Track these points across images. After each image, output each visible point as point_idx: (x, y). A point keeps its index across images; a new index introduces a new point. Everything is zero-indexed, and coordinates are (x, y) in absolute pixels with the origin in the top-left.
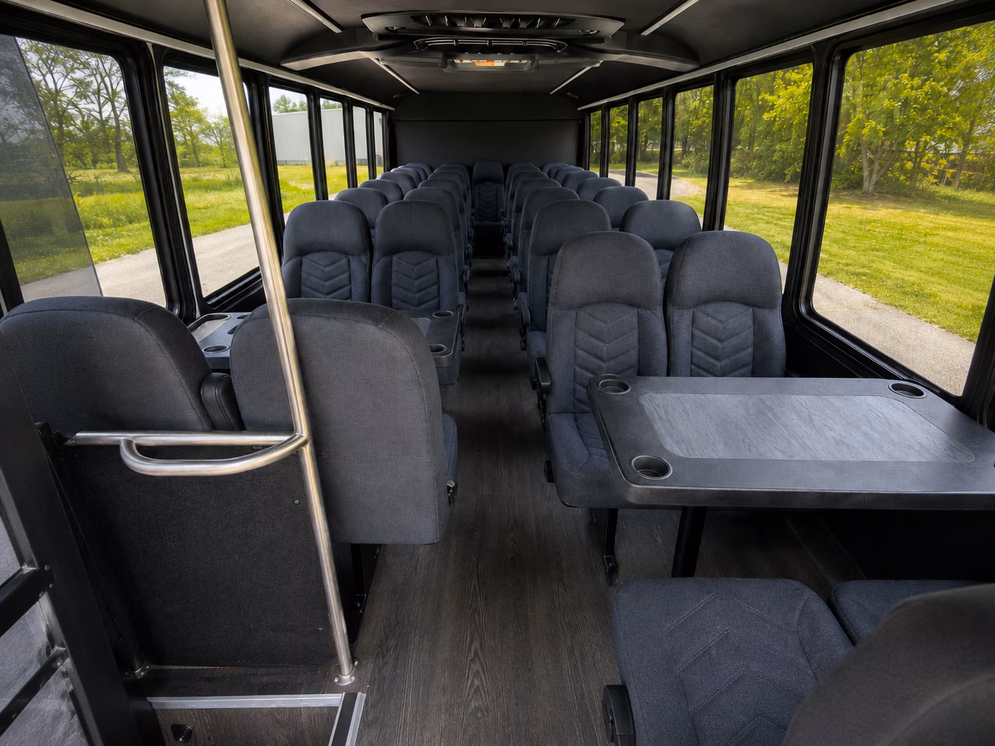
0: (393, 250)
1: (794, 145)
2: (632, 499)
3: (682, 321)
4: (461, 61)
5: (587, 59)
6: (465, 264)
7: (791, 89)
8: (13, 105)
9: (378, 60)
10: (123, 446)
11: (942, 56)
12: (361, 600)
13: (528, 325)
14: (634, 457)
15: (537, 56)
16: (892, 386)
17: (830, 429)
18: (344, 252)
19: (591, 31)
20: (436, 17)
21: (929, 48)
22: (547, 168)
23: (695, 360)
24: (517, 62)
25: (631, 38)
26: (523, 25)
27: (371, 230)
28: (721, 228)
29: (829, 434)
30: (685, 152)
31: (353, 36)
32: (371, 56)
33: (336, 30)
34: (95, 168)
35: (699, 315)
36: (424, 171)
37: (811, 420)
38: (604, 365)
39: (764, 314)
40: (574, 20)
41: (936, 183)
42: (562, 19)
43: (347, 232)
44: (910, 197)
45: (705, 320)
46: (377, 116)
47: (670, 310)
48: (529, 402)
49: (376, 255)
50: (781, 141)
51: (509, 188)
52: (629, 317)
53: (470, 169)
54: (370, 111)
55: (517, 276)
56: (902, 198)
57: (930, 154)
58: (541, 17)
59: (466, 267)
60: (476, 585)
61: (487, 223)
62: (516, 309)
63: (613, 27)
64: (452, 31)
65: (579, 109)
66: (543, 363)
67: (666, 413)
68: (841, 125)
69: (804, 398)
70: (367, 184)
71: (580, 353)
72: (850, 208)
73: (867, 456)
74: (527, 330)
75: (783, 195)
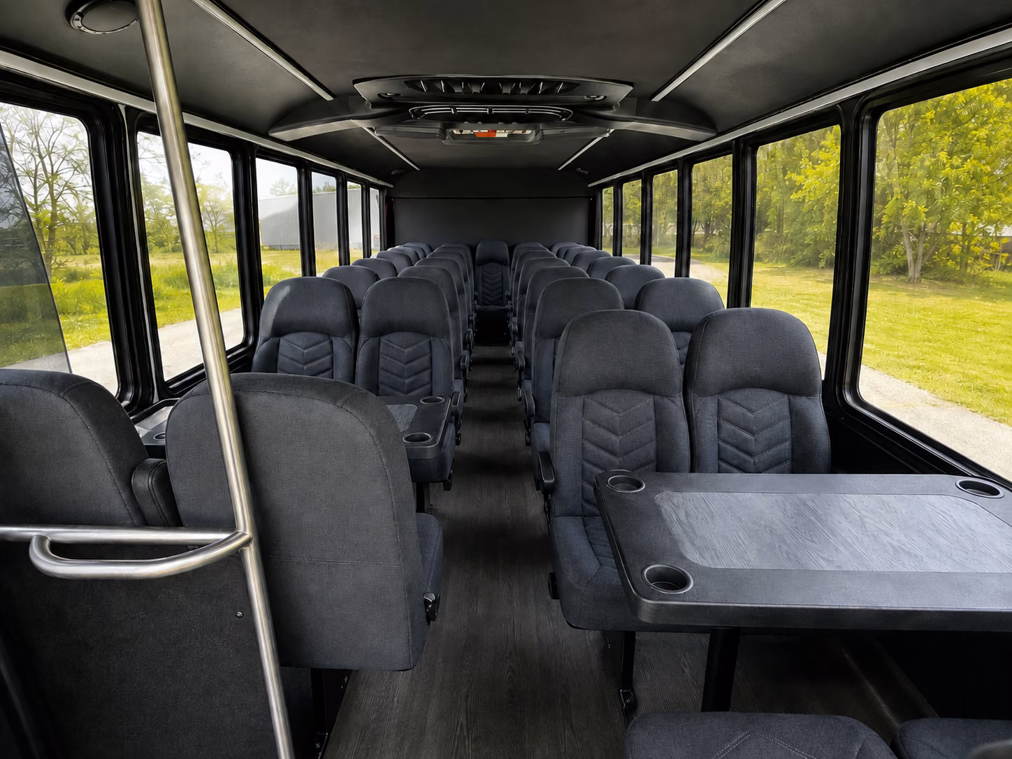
0: (381, 330)
1: (826, 227)
2: (645, 618)
3: (706, 409)
4: (461, 131)
5: (595, 129)
6: (464, 349)
7: (819, 168)
8: (6, 190)
9: (371, 129)
10: (34, 542)
11: (983, 133)
12: (321, 740)
13: (533, 416)
14: (649, 566)
15: (541, 126)
16: (960, 484)
17: (886, 534)
18: (327, 333)
19: (598, 97)
20: (431, 82)
21: (966, 125)
22: (556, 249)
23: (723, 455)
24: (520, 132)
25: (641, 105)
26: (524, 91)
27: (358, 311)
28: (748, 304)
29: (885, 539)
30: (708, 235)
31: (345, 103)
32: (363, 125)
33: (328, 98)
34: (86, 253)
35: (725, 403)
36: (423, 250)
37: (863, 525)
38: (616, 460)
39: (802, 402)
40: (579, 85)
41: (990, 268)
42: (566, 83)
43: (332, 311)
44: (962, 283)
45: (732, 409)
46: (374, 193)
47: (692, 395)
48: (534, 505)
49: (362, 338)
50: (812, 223)
51: (514, 270)
52: (645, 404)
53: (473, 250)
54: (366, 187)
55: (522, 363)
56: (952, 285)
57: (980, 237)
58: (544, 81)
59: (466, 353)
60: (464, 722)
61: (492, 308)
62: (520, 399)
63: (621, 92)
64: (449, 98)
65: (590, 186)
66: (547, 457)
67: (687, 515)
68: (877, 207)
69: (852, 498)
70: (359, 263)
71: (589, 446)
72: (895, 294)
73: (934, 567)
74: (532, 422)
75: (818, 282)
